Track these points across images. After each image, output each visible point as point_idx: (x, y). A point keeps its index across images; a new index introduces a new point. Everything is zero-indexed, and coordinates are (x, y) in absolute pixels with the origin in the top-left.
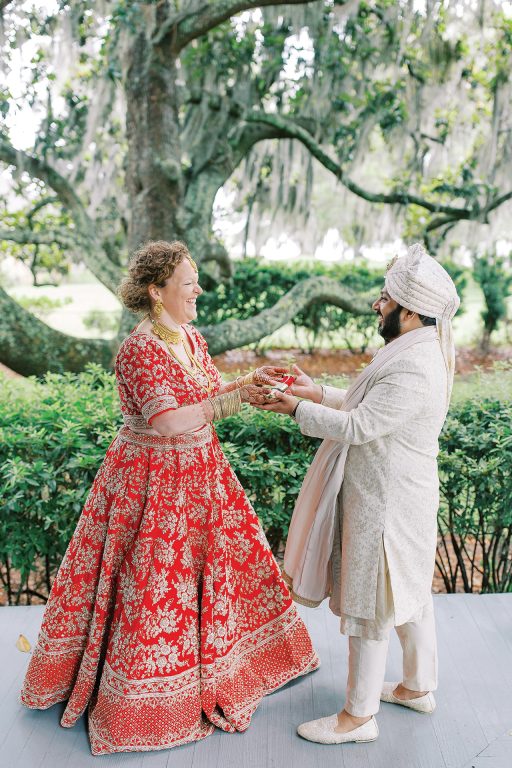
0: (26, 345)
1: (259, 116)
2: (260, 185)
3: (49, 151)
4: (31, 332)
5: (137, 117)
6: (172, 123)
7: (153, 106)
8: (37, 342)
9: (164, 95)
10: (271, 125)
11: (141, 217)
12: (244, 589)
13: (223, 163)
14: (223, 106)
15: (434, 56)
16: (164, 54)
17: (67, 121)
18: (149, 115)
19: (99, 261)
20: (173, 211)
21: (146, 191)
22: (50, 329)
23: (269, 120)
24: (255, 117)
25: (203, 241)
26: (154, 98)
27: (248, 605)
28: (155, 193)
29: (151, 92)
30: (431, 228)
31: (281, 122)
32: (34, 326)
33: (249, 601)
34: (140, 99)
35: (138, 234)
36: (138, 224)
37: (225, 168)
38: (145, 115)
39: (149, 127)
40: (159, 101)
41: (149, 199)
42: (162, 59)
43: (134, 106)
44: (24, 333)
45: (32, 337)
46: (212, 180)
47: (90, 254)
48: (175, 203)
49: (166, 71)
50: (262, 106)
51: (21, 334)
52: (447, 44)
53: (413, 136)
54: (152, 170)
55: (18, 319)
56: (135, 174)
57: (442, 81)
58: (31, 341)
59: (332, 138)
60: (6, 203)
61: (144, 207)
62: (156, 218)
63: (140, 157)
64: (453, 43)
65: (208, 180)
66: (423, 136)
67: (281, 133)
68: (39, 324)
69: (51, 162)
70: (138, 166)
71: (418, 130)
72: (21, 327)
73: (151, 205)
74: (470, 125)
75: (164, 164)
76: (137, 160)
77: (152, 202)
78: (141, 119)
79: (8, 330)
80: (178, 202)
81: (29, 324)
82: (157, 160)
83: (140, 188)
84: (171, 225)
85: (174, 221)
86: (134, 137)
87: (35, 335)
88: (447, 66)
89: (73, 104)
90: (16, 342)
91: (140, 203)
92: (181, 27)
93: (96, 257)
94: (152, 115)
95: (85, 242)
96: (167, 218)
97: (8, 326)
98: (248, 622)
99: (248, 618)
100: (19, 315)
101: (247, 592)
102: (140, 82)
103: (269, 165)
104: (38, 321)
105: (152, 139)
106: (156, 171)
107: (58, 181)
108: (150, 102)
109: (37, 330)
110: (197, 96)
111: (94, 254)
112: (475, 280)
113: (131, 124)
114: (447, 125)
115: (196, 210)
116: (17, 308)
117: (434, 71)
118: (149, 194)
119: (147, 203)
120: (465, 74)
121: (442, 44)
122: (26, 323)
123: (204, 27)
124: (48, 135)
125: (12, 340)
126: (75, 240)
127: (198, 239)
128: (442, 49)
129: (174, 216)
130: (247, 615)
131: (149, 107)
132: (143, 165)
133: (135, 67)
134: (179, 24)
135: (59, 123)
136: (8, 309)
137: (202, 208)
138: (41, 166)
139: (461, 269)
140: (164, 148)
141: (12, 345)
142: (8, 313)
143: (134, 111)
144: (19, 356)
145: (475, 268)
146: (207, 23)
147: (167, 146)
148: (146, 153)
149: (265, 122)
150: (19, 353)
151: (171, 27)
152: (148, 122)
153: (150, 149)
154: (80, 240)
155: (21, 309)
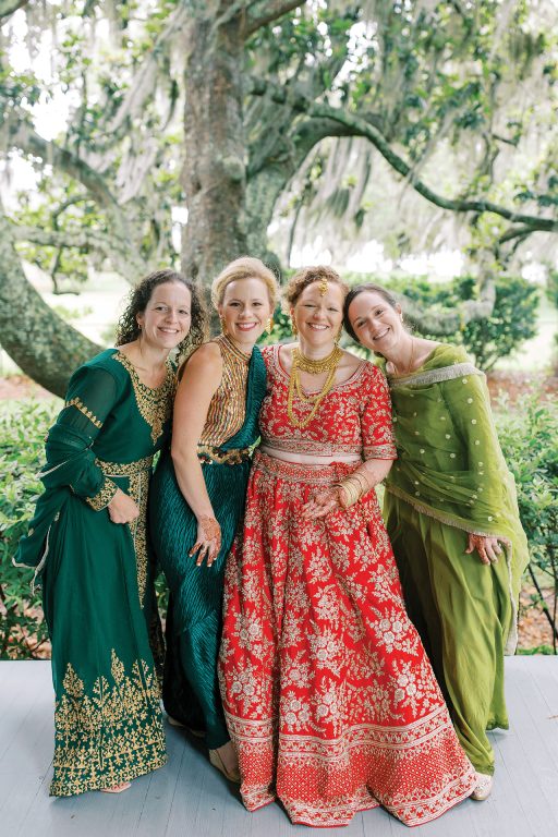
0: (64, 362)
1: (326, 111)
2: (309, 187)
3: (83, 143)
4: (71, 346)
5: (198, 108)
6: (236, 117)
7: (216, 98)
8: (77, 358)
9: (229, 86)
10: (338, 120)
11: (197, 221)
12: (352, 672)
13: (285, 162)
14: (288, 98)
15: (514, 50)
16: (231, 41)
17: (104, 110)
18: (210, 108)
19: (137, 267)
20: (235, 214)
21: (204, 190)
22: (91, 343)
23: (337, 115)
24: (322, 112)
25: (261, 248)
26: (217, 88)
27: (353, 692)
28: (215, 194)
29: (215, 81)
30: (504, 239)
31: (349, 119)
32: (74, 339)
33: (354, 688)
34: (202, 89)
35: (193, 238)
36: (194, 228)
37: (287, 167)
38: (206, 107)
39: (211, 122)
40: (223, 92)
41: (208, 200)
42: (228, 46)
43: (195, 96)
44: (63, 347)
45: (72, 352)
46: (273, 180)
47: (126, 260)
48: (236, 206)
49: (231, 59)
50: (326, 99)
51: (59, 349)
52: (528, 38)
53: (484, 137)
54: (212, 167)
55: (56, 331)
56: (193, 172)
57: (521, 77)
58: (70, 356)
59: (403, 138)
60: (28, 200)
61: (202, 208)
62: (215, 222)
63: (200, 154)
64: (535, 36)
65: (268, 181)
66: (495, 137)
67: (348, 131)
68: (79, 338)
69: (83, 156)
70: (197, 163)
71: (490, 131)
72: (59, 340)
73: (210, 207)
74: (546, 127)
75: (227, 162)
76: (196, 157)
77: (211, 203)
78: (202, 111)
79: (45, 344)
80: (239, 203)
81: (69, 338)
82: (219, 157)
83: (198, 187)
84: (231, 230)
85: (235, 224)
86: (193, 131)
87: (75, 350)
88: (528, 62)
89: (111, 92)
90: (53, 357)
91: (197, 204)
92: (250, 12)
93: (132, 263)
94: (215, 107)
95: (122, 247)
96: (229, 221)
97: (45, 340)
98: (347, 713)
99: (350, 709)
100: (58, 327)
101: (355, 677)
102: (202, 71)
103: (321, 165)
104: (79, 334)
105: (214, 134)
106: (218, 169)
107: (92, 177)
108: (213, 93)
109: (78, 344)
110: (261, 87)
111: (130, 259)
112: (549, 299)
113: (191, 117)
114: (520, 125)
115: (254, 213)
116: (55, 318)
117: (513, 66)
118: (209, 194)
119: (205, 204)
120: (547, 71)
121: (523, 37)
122: (65, 336)
123: (276, 13)
124: (82, 126)
125: (49, 355)
126: (110, 243)
127: (256, 246)
128: (523, 43)
129: (235, 219)
130: (349, 705)
131: (211, 99)
132: (203, 162)
133: (198, 54)
134: (248, 8)
135: (95, 114)
136: (47, 320)
137: (261, 211)
138: (73, 160)
139: (533, 285)
140: (227, 144)
141: (49, 360)
142: (46, 324)
143: (194, 103)
144: (56, 374)
145: (549, 285)
146: (279, 8)
147: (230, 142)
148: (206, 149)
149: (332, 118)
150: (57, 370)
151: (239, 11)
152: (210, 114)
153: (212, 145)
154: (115, 244)
155: (60, 320)
